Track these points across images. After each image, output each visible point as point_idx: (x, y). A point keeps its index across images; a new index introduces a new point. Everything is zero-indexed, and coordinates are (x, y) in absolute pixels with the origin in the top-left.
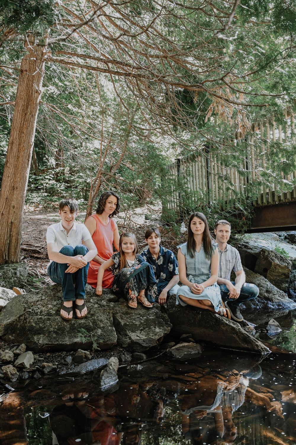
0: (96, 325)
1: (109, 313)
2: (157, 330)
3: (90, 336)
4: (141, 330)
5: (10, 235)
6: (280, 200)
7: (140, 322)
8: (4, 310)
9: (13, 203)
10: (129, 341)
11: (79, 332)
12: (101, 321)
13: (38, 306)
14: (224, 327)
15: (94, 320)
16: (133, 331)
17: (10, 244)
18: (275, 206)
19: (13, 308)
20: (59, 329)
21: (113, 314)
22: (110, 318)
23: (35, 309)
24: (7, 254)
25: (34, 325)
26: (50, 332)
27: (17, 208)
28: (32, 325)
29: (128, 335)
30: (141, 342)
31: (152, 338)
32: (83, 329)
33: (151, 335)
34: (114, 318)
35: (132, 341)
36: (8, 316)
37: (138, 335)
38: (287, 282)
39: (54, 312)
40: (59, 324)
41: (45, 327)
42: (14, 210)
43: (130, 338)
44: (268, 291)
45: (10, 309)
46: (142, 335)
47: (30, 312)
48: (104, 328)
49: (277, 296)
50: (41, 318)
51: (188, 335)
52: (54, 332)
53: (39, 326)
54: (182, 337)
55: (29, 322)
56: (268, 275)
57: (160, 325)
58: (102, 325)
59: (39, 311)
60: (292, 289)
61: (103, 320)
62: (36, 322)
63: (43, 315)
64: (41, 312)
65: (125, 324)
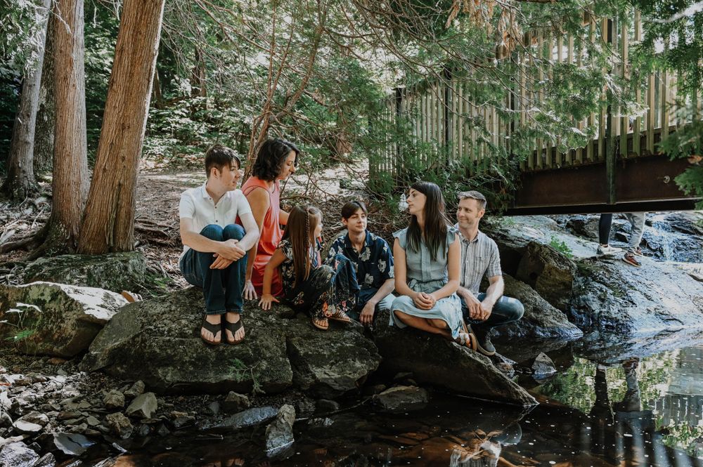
0: (260, 354)
1: (280, 335)
2: (358, 364)
3: (249, 371)
4: (332, 364)
5: (117, 205)
6: (564, 162)
7: (330, 351)
8: (109, 326)
9: (123, 152)
10: (312, 381)
11: (231, 364)
12: (267, 348)
13: (165, 321)
14: (464, 362)
15: (256, 346)
16: (318, 366)
17: (116, 220)
18: (555, 172)
19: (123, 323)
20: (198, 359)
21: (287, 337)
22: (281, 344)
23: (159, 326)
24: (111, 236)
25: (158, 351)
26: (184, 363)
27: (129, 160)
28: (155, 352)
29: (311, 372)
30: (330, 382)
31: (349, 378)
32: (237, 360)
33: (348, 372)
34: (289, 344)
35: (317, 381)
36: (114, 336)
37: (327, 371)
38: (567, 296)
39: (191, 332)
40: (199, 351)
41: (175, 355)
42: (124, 164)
43: (314, 376)
44: (536, 310)
45: (118, 324)
46: (334, 372)
47: (151, 330)
48: (271, 358)
49: (550, 319)
50: (169, 341)
51: (407, 374)
52: (191, 363)
53: (167, 353)
54: (396, 377)
55: (150, 346)
56: (538, 284)
57: (362, 357)
58: (268, 355)
59: (167, 329)
60: (574, 308)
61: (270, 345)
62: (161, 346)
63: (172, 335)
64: (170, 331)
65: (306, 354)
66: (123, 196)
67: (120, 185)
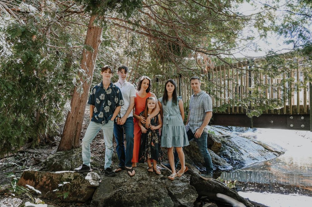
0: (160, 196)
1: (164, 187)
2: (192, 196)
3: (160, 204)
4: (184, 197)
5: (76, 130)
6: (231, 112)
7: (182, 192)
8: (99, 188)
9: (80, 111)
10: (179, 205)
11: (153, 202)
12: (162, 193)
13: (125, 186)
15: (158, 193)
16: (180, 198)
17: (75, 136)
19: (105, 187)
20: (142, 202)
21: (167, 188)
22: (166, 191)
23: (123, 188)
24: (73, 142)
25: (127, 200)
26: (137, 204)
27: (82, 114)
28: (126, 200)
29: (178, 201)
30: (186, 205)
31: (191, 202)
32: (155, 200)
33: (190, 200)
34: (168, 191)
35: (181, 205)
36: (102, 192)
37: (183, 200)
38: (219, 151)
39: (135, 190)
40: (141, 198)
41: (133, 201)
42: (80, 115)
43: (180, 203)
44: (216, 159)
45: (103, 187)
46: (185, 200)
47: (121, 190)
48: (164, 197)
49: (221, 162)
50: (130, 195)
51: (205, 197)
52: (140, 204)
53: (130, 200)
54: (201, 198)
55: (124, 198)
56: (212, 148)
57: (193, 194)
58: (163, 196)
59: (126, 189)
60: (222, 155)
61: (163, 192)
62: (128, 198)
63: (129, 192)
64: (128, 190)
65: (175, 194)
66: (79, 127)
67: (78, 123)
